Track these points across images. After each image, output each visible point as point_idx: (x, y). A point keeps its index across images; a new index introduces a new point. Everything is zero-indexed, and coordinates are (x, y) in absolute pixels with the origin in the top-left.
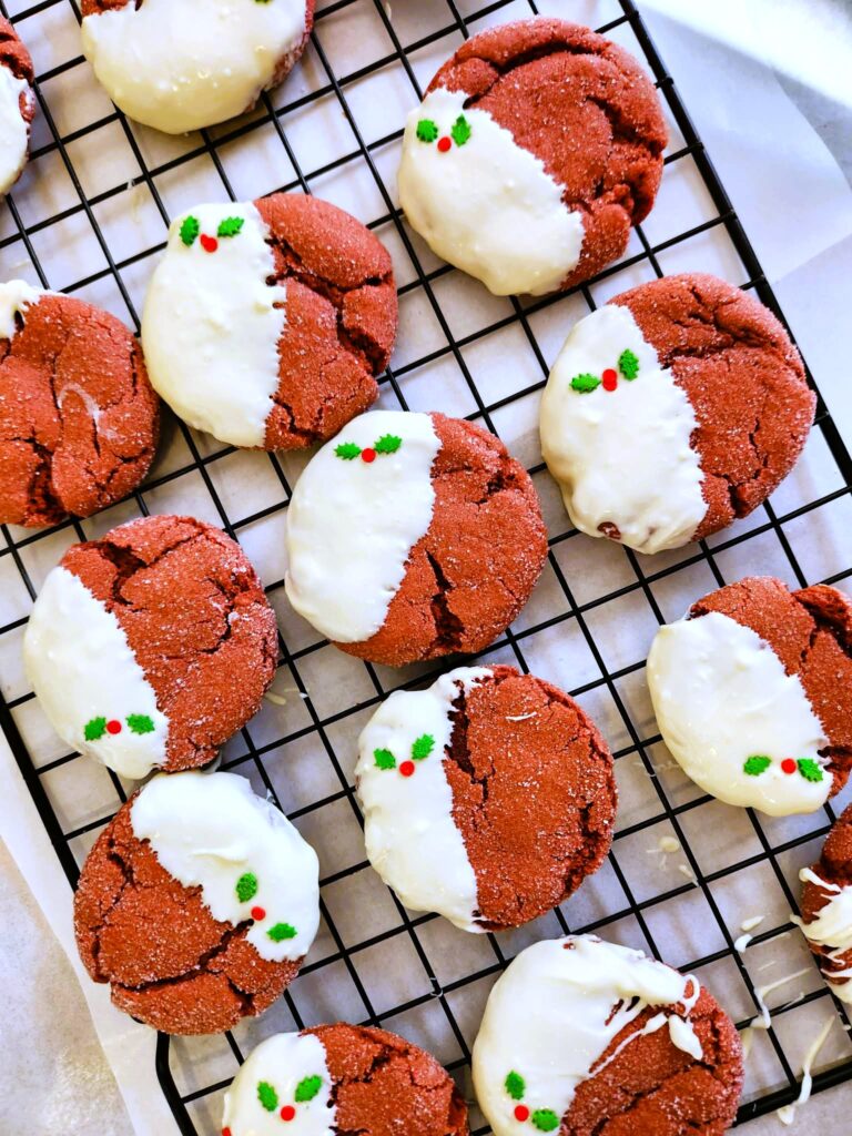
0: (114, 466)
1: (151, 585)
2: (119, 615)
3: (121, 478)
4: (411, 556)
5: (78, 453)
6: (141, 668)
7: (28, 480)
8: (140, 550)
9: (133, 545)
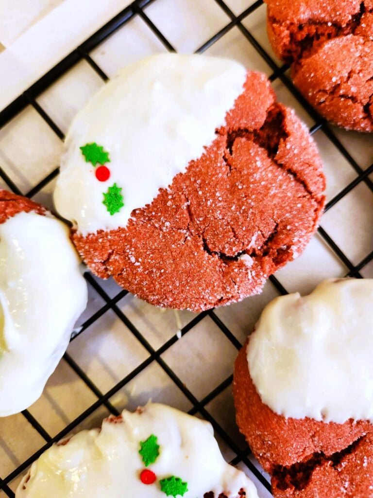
0: (360, 97)
1: (257, 169)
2: (217, 144)
3: (347, 107)
4: (359, 423)
5: (366, 59)
6: (171, 183)
7: (323, 15)
8: (288, 147)
9: (291, 139)
